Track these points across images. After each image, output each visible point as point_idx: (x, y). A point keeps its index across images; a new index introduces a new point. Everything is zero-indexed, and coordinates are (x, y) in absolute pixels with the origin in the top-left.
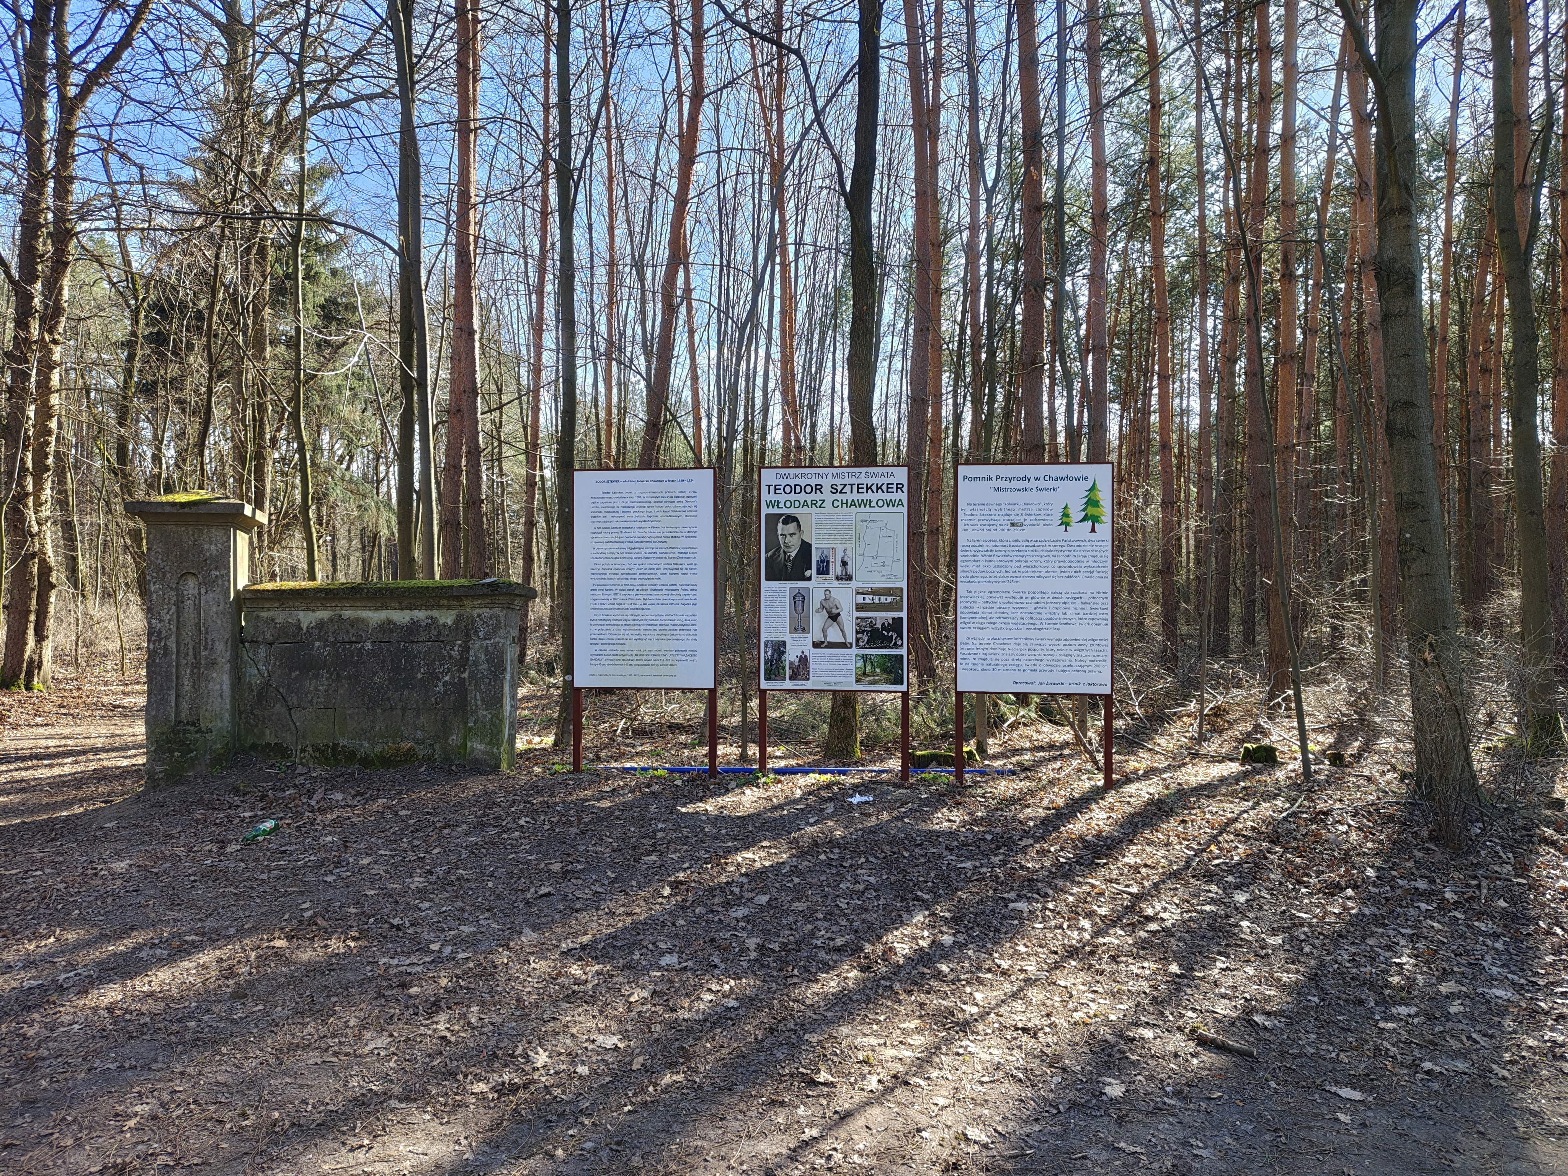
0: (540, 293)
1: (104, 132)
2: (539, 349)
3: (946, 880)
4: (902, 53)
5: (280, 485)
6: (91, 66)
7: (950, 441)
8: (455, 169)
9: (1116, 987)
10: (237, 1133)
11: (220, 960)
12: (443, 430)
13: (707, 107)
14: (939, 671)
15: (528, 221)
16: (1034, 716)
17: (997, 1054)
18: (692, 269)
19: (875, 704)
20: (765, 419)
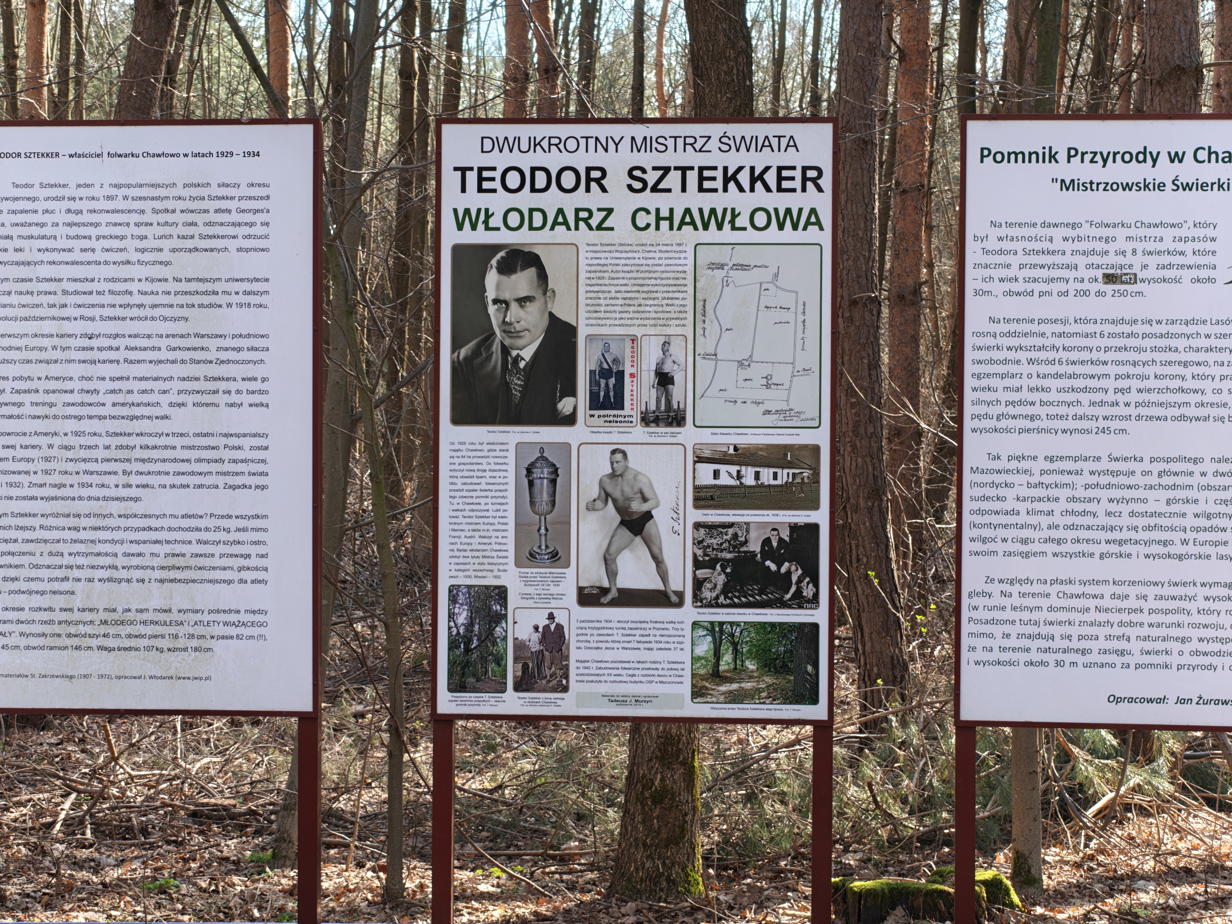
7: (951, 57)
14: (916, 668)
16: (1165, 786)
19: (745, 756)
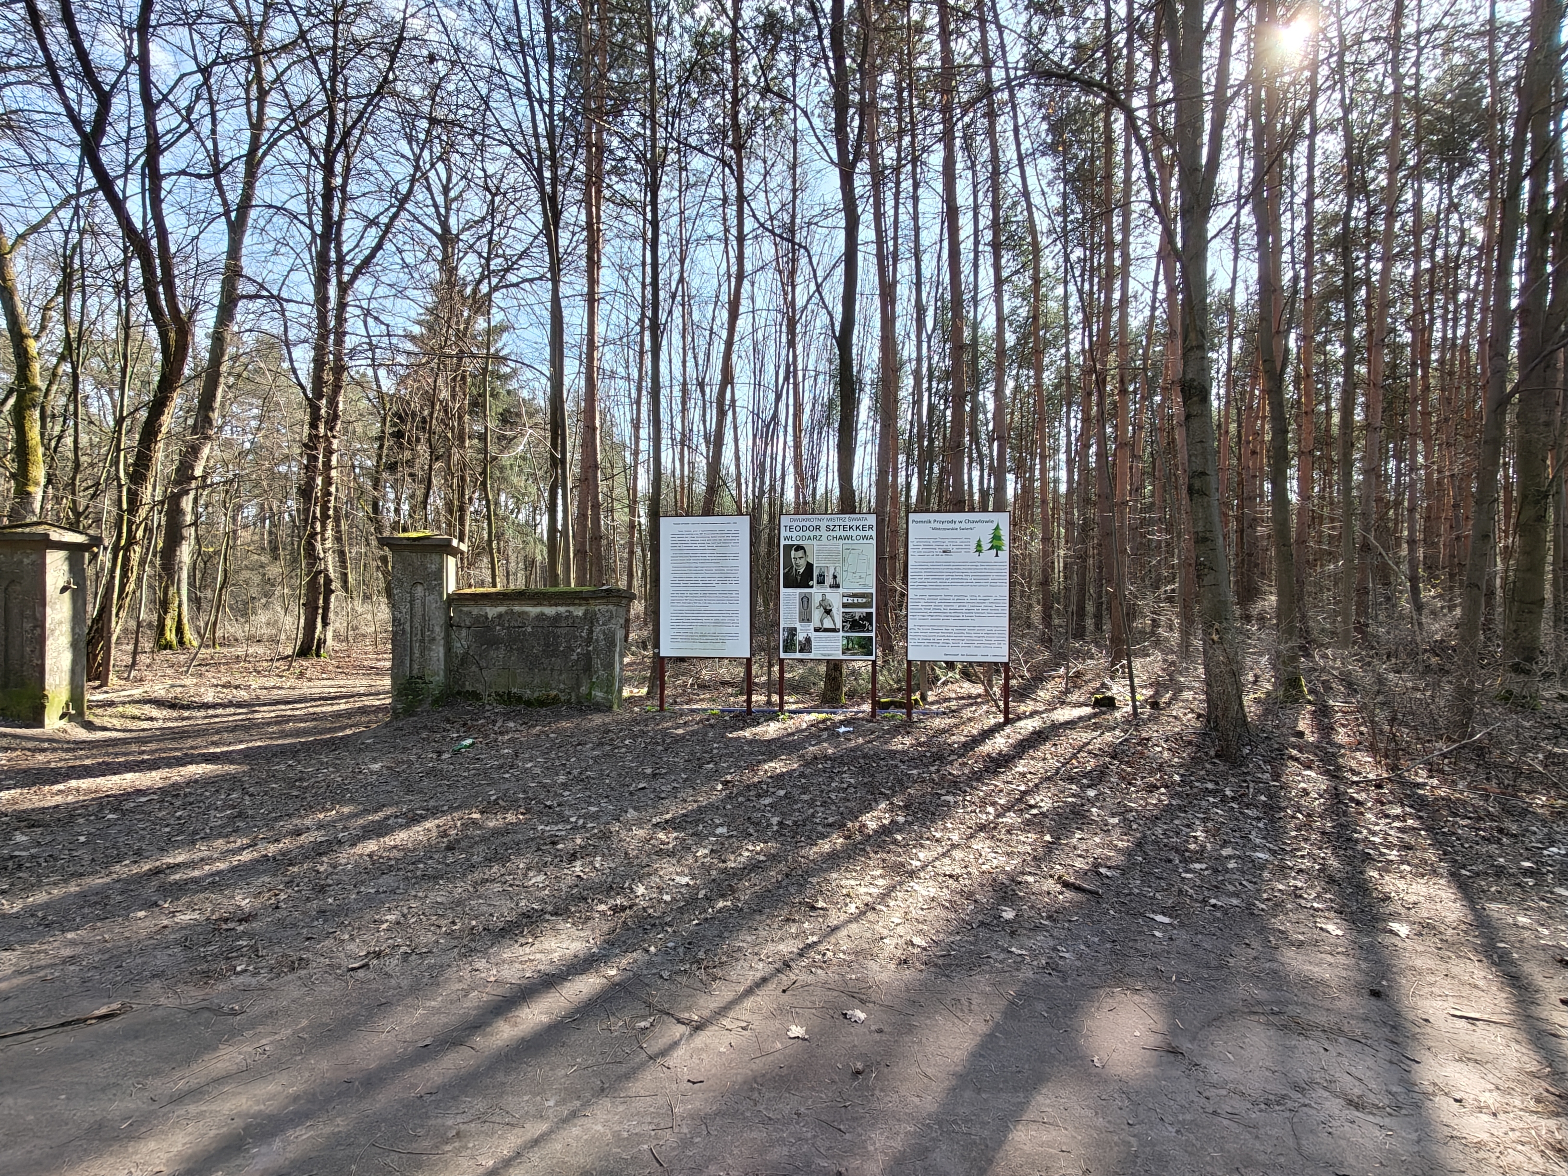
0: (638, 402)
1: (364, 304)
2: (637, 438)
3: (900, 782)
4: (873, 248)
5: (474, 528)
6: (357, 262)
7: (903, 498)
8: (585, 325)
9: (1010, 849)
10: (449, 934)
11: (438, 826)
12: (576, 492)
13: (746, 284)
14: (896, 647)
15: (631, 359)
16: (958, 677)
17: (933, 892)
18: (737, 387)
19: (854, 669)
20: (783, 483)
